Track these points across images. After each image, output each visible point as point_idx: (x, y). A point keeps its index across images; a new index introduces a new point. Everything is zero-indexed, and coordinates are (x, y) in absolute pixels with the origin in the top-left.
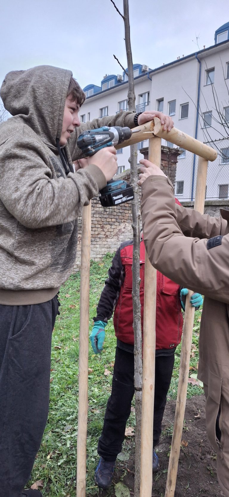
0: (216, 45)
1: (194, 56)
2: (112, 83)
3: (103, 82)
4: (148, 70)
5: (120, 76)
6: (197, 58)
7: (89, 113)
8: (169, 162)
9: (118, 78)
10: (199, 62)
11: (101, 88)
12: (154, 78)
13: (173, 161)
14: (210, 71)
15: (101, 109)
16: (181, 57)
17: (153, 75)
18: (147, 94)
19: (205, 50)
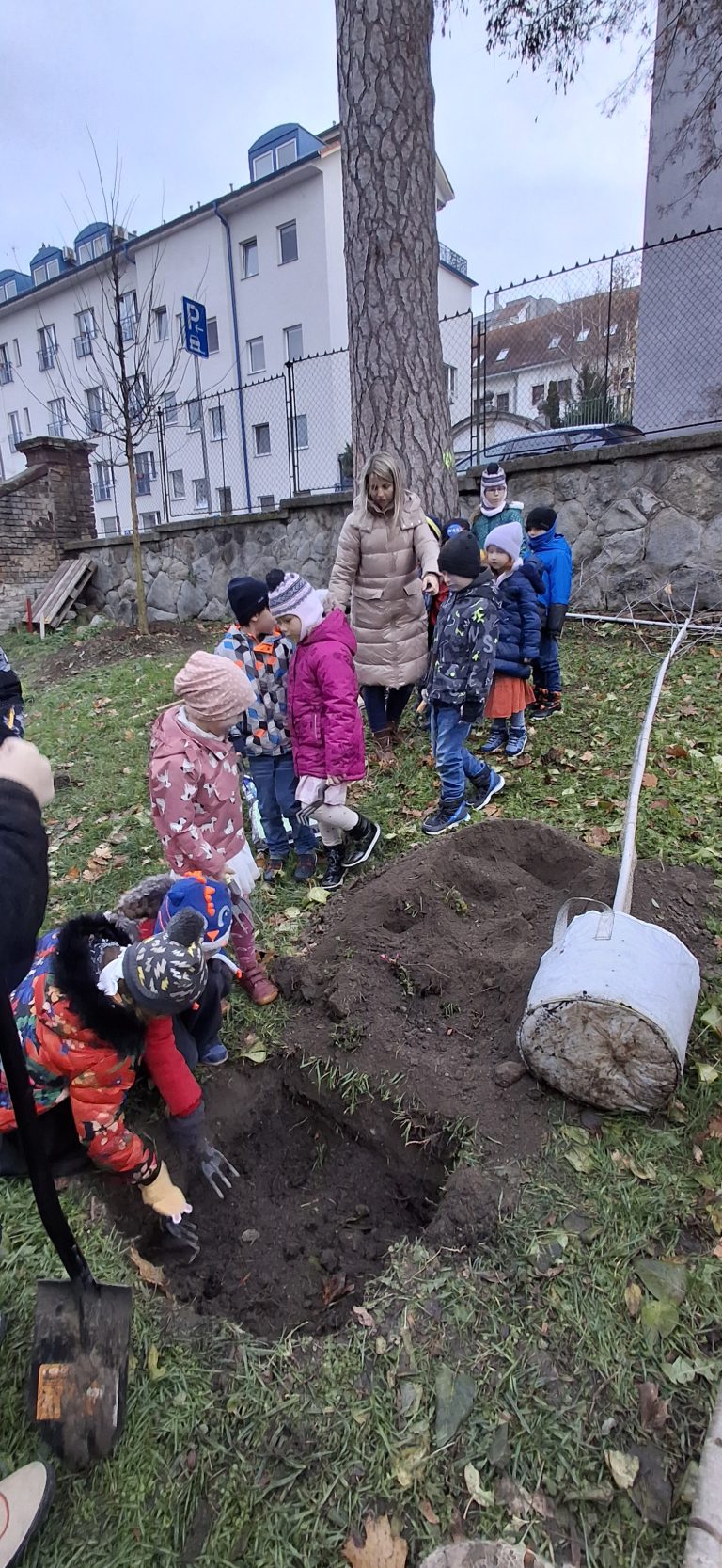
0: (254, 185)
1: (213, 210)
2: (53, 268)
3: (34, 265)
4: (126, 237)
5: (69, 250)
6: (217, 213)
7: (16, 340)
8: (71, 467)
9: (66, 255)
10: (225, 223)
11: (32, 277)
12: (138, 258)
13: (79, 464)
14: (249, 245)
15: (41, 331)
16: (196, 207)
17: (138, 250)
18: (132, 297)
19: (234, 194)
